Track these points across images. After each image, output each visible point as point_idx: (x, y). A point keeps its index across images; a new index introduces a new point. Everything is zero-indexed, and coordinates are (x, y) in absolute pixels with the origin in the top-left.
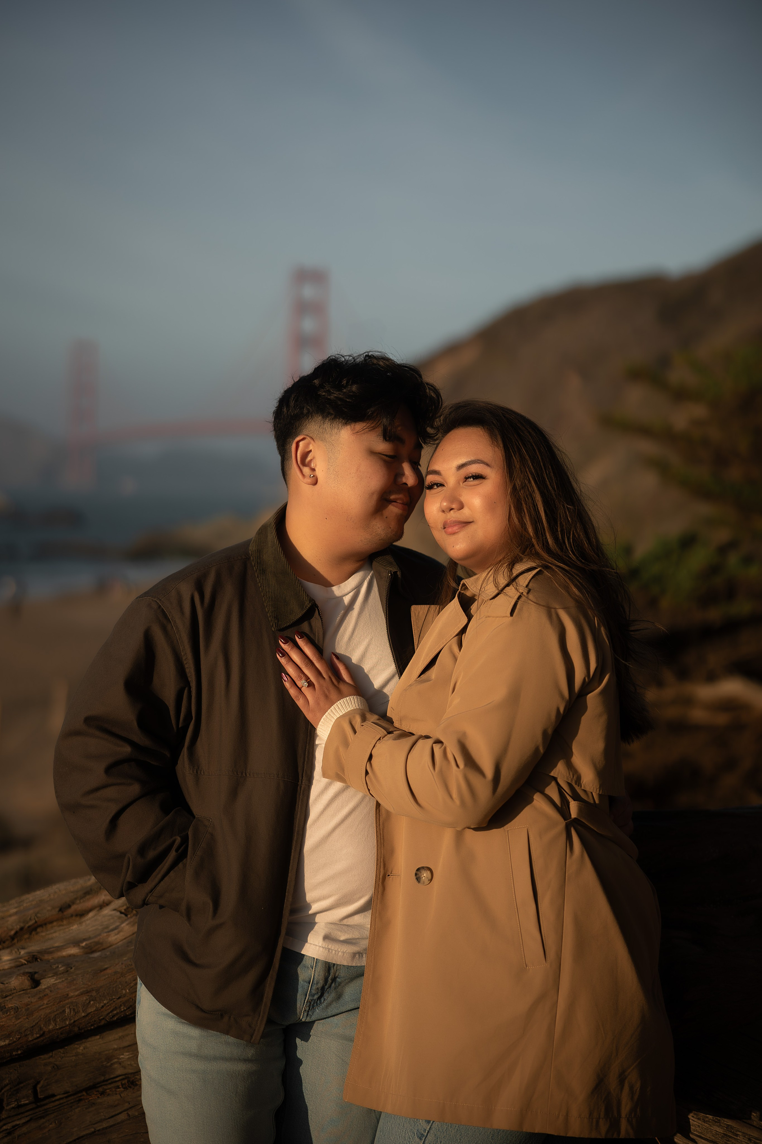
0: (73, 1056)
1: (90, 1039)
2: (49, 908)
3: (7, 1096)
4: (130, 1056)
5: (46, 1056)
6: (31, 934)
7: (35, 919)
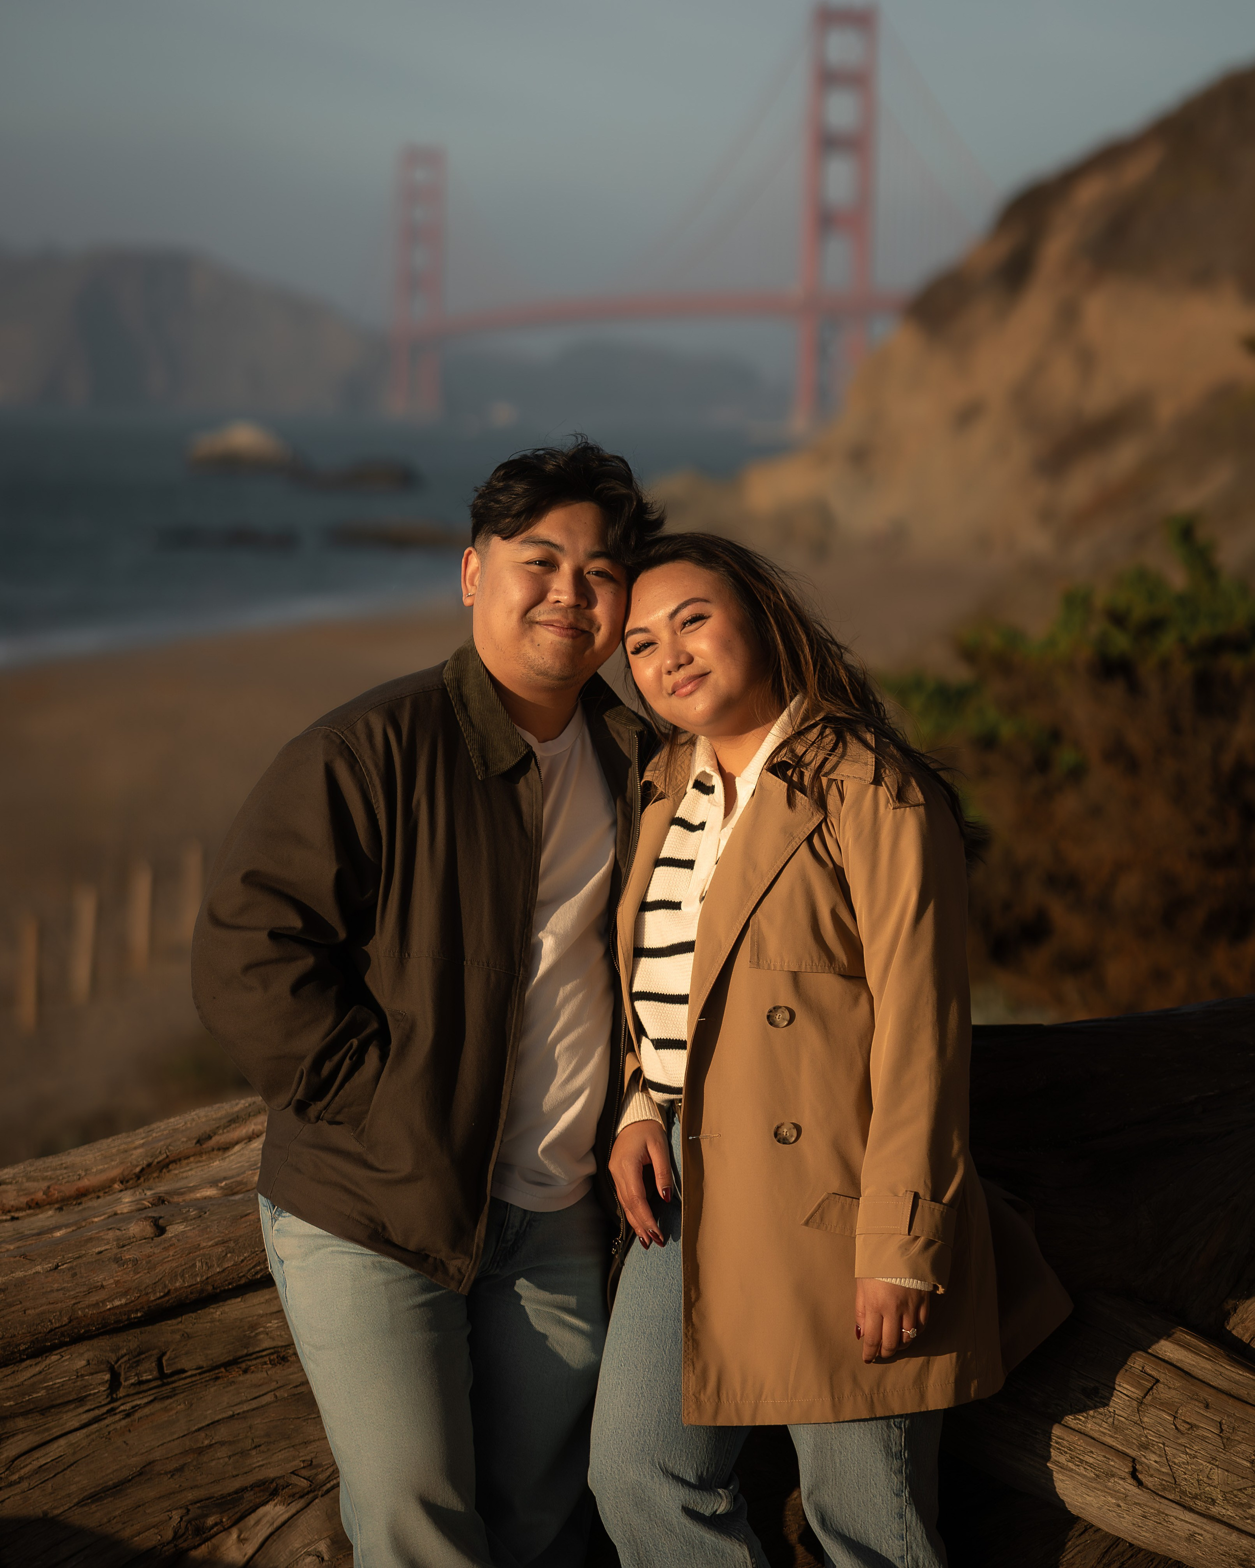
0: (207, 1322)
1: (229, 1302)
2: (185, 1139)
3: (124, 1369)
4: (281, 1324)
5: (174, 1321)
6: (161, 1171)
7: (166, 1153)
